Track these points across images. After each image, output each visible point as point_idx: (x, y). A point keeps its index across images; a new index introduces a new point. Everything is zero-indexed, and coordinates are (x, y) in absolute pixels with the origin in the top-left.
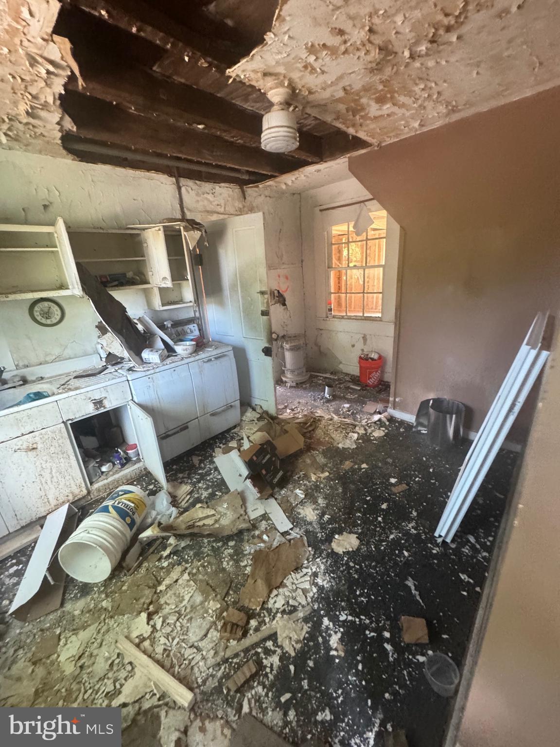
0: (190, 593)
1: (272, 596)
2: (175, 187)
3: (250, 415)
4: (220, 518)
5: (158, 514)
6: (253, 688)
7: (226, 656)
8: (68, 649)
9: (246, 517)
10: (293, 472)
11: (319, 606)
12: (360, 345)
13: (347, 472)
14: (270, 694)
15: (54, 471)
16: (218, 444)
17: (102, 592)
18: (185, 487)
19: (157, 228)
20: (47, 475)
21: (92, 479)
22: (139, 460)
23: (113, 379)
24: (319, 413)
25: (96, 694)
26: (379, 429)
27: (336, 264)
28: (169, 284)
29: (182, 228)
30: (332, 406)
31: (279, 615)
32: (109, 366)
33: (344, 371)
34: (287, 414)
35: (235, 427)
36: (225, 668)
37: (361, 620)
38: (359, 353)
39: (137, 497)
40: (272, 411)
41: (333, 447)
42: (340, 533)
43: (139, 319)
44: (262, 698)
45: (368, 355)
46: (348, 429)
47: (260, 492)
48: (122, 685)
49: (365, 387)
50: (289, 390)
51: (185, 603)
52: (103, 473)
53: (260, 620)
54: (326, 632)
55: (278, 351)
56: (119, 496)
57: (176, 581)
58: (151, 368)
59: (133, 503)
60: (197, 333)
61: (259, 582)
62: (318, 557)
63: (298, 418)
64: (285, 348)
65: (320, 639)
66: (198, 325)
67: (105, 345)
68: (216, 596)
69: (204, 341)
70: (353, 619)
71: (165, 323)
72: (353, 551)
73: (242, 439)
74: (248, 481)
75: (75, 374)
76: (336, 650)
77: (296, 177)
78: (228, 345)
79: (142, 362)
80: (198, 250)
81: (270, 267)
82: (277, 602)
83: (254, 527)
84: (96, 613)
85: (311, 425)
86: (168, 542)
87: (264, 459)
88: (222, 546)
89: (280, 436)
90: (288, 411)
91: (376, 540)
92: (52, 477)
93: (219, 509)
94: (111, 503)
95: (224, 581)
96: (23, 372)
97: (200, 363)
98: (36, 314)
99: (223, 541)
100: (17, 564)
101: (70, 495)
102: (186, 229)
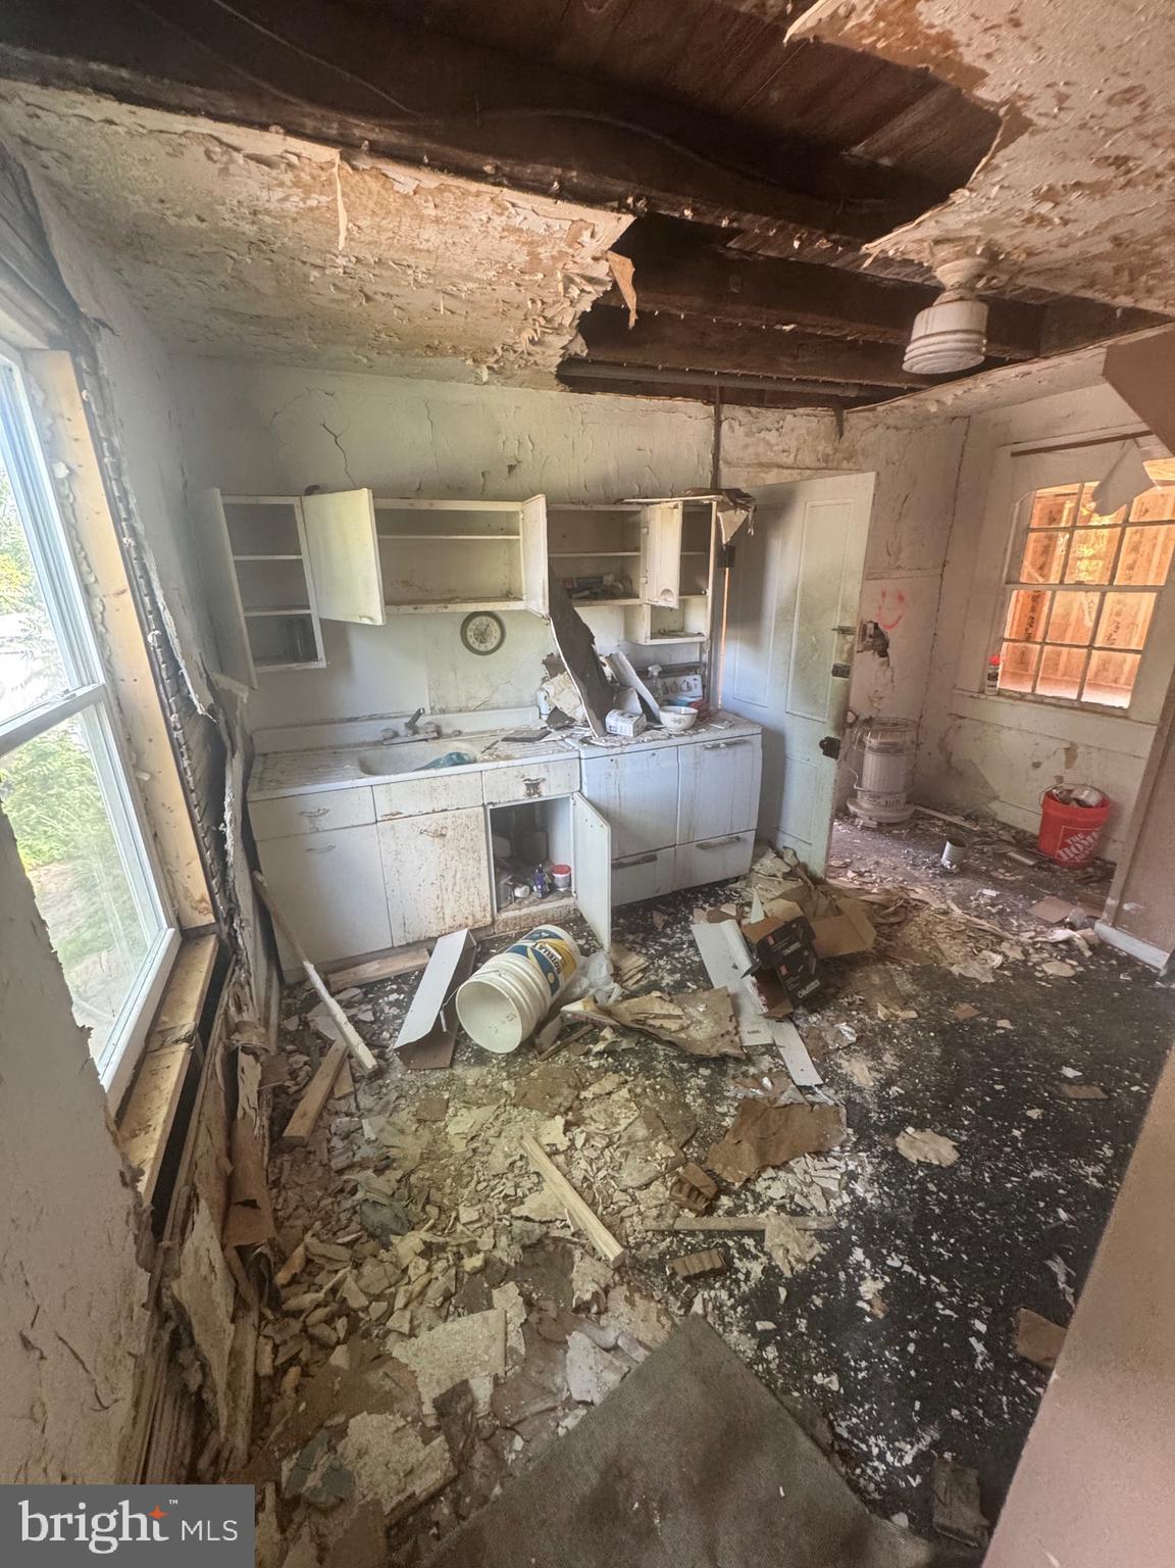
0: (629, 1118)
1: (765, 1176)
2: (711, 422)
3: (769, 862)
4: (689, 1026)
5: (591, 986)
6: (712, 1288)
7: (676, 1227)
8: (458, 1123)
9: (737, 1039)
10: (839, 990)
11: (850, 1226)
12: (1054, 766)
13: (961, 1025)
14: (739, 1309)
15: (459, 875)
16: (701, 903)
17: (503, 1068)
18: (636, 958)
19: (672, 505)
20: (449, 881)
21: (501, 903)
22: (568, 894)
23: (559, 751)
24: (919, 893)
25: (492, 1190)
26: (1062, 960)
27: (1030, 576)
28: (673, 602)
29: (714, 504)
30: (953, 887)
31: (772, 1209)
32: (552, 730)
33: (998, 818)
34: (847, 880)
35: (737, 879)
36: (672, 1242)
37: (929, 1281)
38: (1048, 784)
39: (565, 948)
40: (817, 866)
41: (939, 968)
42: (920, 1126)
43: (610, 658)
44: (725, 1308)
45: (1070, 791)
46: (982, 941)
47: (770, 1004)
48: (525, 1196)
49: (1046, 862)
50: (860, 834)
51: (619, 1128)
52: (516, 898)
53: (739, 1202)
54: (855, 1270)
55: (850, 748)
56: (541, 937)
57: (609, 1094)
58: (618, 744)
59: (560, 954)
60: (698, 691)
61: (745, 1146)
62: (864, 1151)
63: (869, 893)
64: (868, 744)
65: (842, 1276)
66: (703, 677)
67: (552, 694)
68: (669, 1138)
69: (711, 708)
70: (915, 1273)
71: (649, 668)
72: (940, 1166)
73: (749, 904)
74: (751, 979)
75: (504, 735)
76: (869, 1302)
77: (965, 388)
78: (752, 722)
79: (605, 731)
80: (733, 544)
81: (871, 573)
82: (774, 1188)
83: (749, 1060)
84: (495, 1092)
85: (895, 914)
86: (602, 1034)
87: (787, 947)
88: (688, 1071)
89: (825, 916)
90: (850, 874)
91: (997, 1166)
92: (455, 884)
93: (690, 1010)
94: (530, 944)
95: (685, 1122)
96: (439, 718)
97: (698, 749)
98: (470, 633)
99: (690, 1062)
100: (399, 991)
101: (471, 918)
102: (722, 507)
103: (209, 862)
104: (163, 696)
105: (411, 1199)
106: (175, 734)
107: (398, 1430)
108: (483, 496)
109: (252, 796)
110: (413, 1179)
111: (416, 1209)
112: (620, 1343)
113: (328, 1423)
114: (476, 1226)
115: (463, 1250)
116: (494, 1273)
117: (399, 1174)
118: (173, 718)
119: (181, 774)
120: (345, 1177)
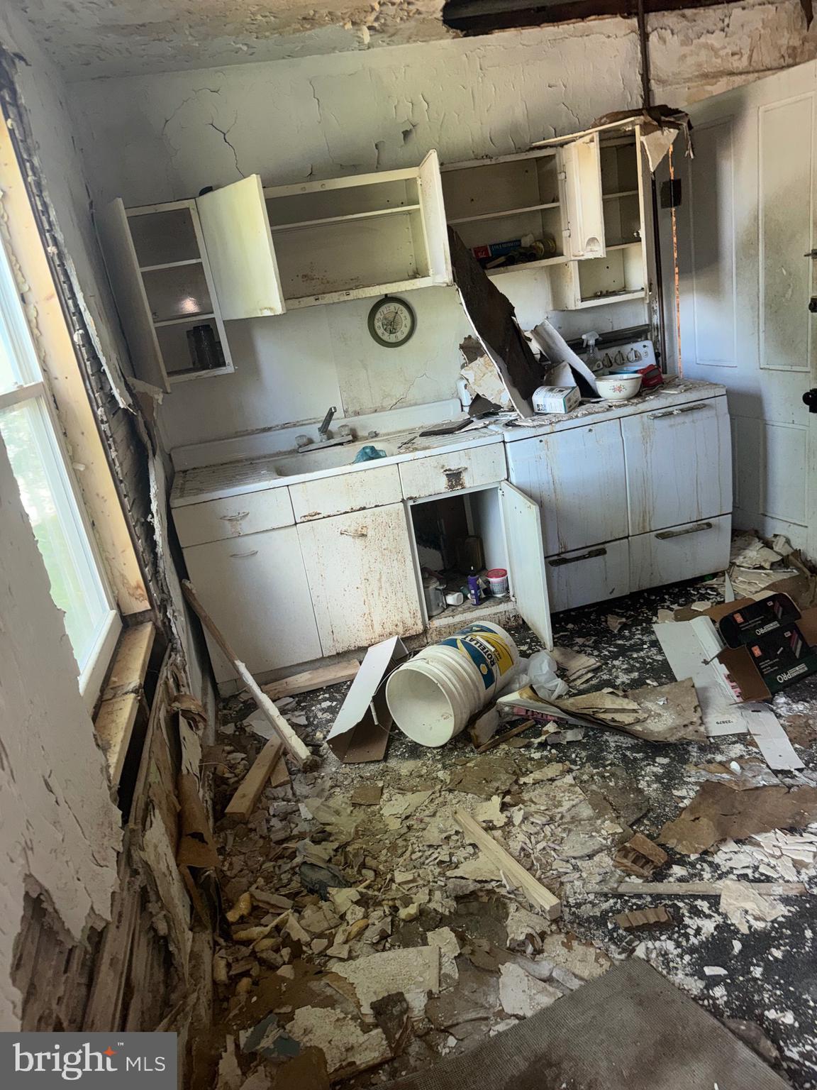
0: (573, 800)
1: (725, 848)
2: (634, 37)
3: (755, 554)
4: (645, 719)
6: (657, 939)
7: (621, 890)
8: (393, 805)
9: (702, 729)
14: (687, 958)
15: (384, 579)
16: (668, 603)
17: (438, 760)
18: (587, 658)
19: (587, 139)
20: (375, 585)
21: (432, 611)
22: (507, 599)
23: (479, 438)
25: (427, 859)
28: (599, 251)
29: (637, 128)
31: (732, 877)
32: (474, 419)
35: (714, 575)
36: (616, 903)
39: (499, 641)
43: (536, 331)
44: (671, 956)
48: (460, 862)
51: (560, 809)
52: (448, 606)
53: (693, 871)
56: (472, 630)
57: (552, 780)
58: (547, 423)
59: (493, 646)
61: (704, 821)
66: (655, 343)
67: (472, 381)
68: (618, 817)
69: (664, 376)
71: (584, 337)
75: (422, 431)
79: (533, 411)
80: (672, 170)
82: (736, 859)
83: (715, 748)
84: (429, 780)
86: (545, 729)
87: (761, 627)
88: (642, 760)
92: (381, 588)
93: (649, 705)
94: (459, 637)
95: (636, 805)
96: (353, 421)
97: (645, 419)
98: (378, 324)
99: (645, 752)
100: (331, 699)
101: (401, 625)
102: (646, 130)
103: (141, 549)
104: (90, 392)
105: (348, 864)
106: (103, 427)
107: (338, 1020)
108: (378, 168)
109: (175, 503)
110: (349, 849)
111: (351, 872)
112: (554, 974)
113: (277, 1011)
114: (411, 885)
115: (398, 903)
116: (427, 920)
117: (336, 845)
118: (100, 412)
119: (111, 464)
120: (285, 845)
